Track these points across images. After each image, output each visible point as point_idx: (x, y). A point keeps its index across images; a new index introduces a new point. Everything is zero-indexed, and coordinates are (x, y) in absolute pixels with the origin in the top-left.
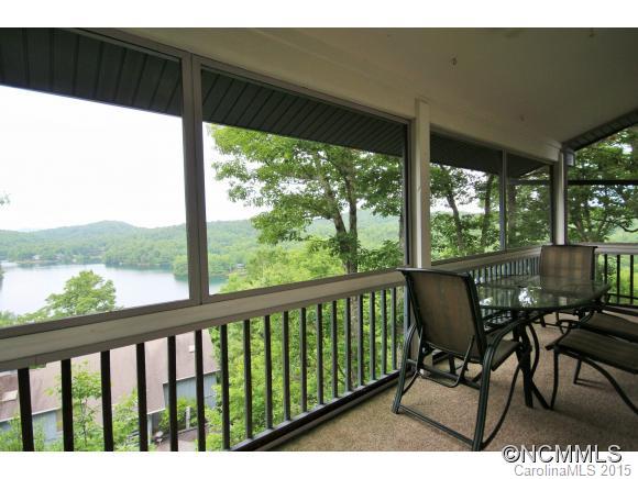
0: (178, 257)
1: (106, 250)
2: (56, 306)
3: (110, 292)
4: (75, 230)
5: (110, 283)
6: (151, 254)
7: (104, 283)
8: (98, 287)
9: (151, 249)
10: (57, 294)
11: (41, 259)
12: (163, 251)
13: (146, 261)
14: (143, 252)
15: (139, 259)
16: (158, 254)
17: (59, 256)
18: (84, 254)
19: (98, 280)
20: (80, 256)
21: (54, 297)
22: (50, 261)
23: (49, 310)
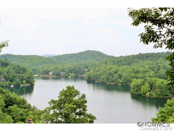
0: (135, 79)
1: (89, 71)
2: (54, 108)
3: (83, 102)
4: (71, 56)
5: (84, 96)
6: (116, 76)
7: (80, 96)
8: (77, 98)
9: (116, 72)
10: (55, 100)
11: (53, 74)
12: (124, 75)
13: (112, 81)
14: (110, 74)
15: (108, 79)
16: (120, 76)
17: (62, 73)
18: (75, 73)
19: (77, 93)
20: (73, 75)
21: (53, 102)
22: (57, 77)
23: (50, 110)
